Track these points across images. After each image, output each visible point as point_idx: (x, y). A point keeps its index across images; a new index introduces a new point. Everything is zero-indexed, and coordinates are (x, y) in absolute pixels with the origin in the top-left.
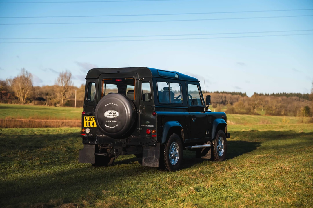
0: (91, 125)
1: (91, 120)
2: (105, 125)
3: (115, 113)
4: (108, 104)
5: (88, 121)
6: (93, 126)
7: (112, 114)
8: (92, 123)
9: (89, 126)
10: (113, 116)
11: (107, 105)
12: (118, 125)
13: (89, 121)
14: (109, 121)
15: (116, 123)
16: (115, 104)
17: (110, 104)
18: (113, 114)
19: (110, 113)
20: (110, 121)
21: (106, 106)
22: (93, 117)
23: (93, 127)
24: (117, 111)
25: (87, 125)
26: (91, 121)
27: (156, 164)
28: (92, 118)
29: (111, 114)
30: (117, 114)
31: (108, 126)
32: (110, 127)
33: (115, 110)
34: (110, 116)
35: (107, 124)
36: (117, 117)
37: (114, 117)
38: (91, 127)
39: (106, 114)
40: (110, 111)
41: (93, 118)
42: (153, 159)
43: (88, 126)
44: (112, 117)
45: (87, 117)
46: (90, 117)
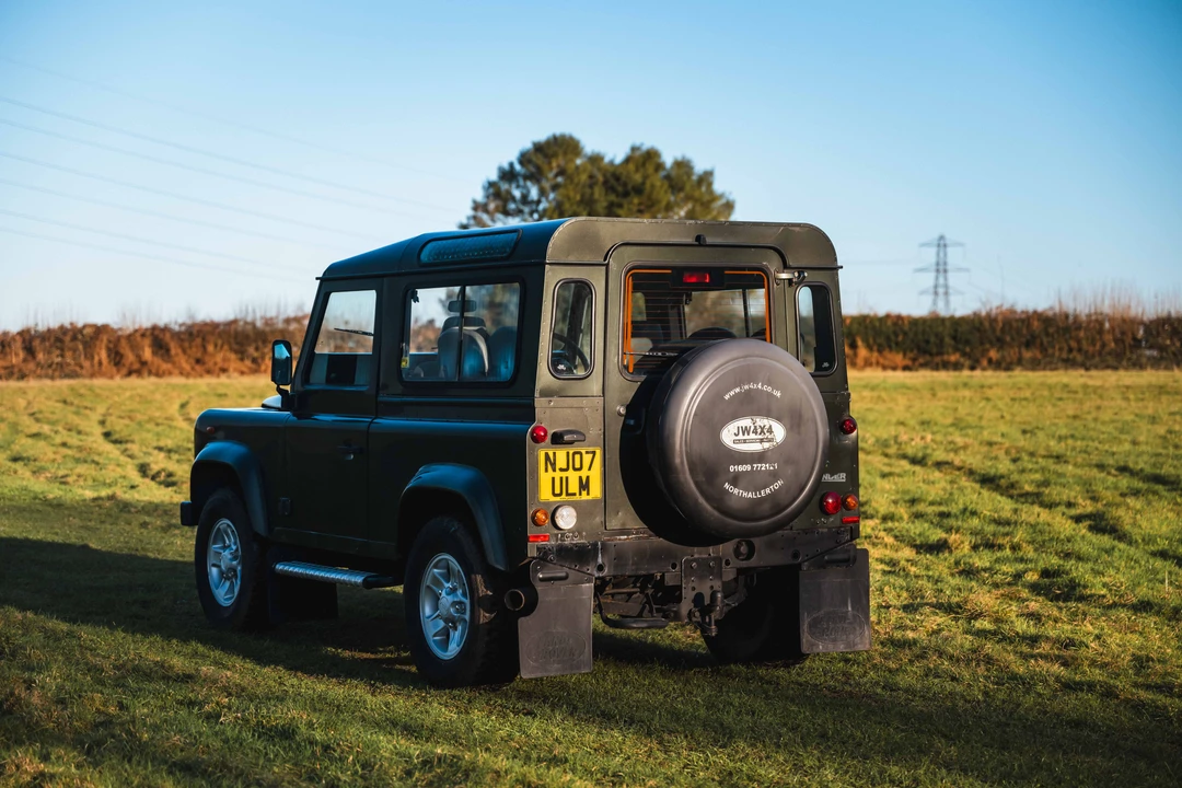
0: (574, 487)
1: (577, 465)
2: (727, 486)
3: (770, 431)
4: (737, 390)
5: (561, 470)
6: (584, 493)
7: (755, 432)
8: (580, 478)
9: (568, 494)
10: (762, 441)
12: (780, 483)
13: (567, 470)
14: (741, 468)
15: (774, 476)
16: (769, 389)
17: (746, 387)
18: (762, 432)
19: (746, 430)
20: (749, 467)
21: (727, 397)
22: (583, 450)
23: (584, 496)
24: (779, 419)
25: (557, 491)
26: (575, 469)
27: (858, 640)
28: (581, 454)
29: (752, 436)
30: (779, 432)
31: (736, 491)
32: (745, 494)
33: (768, 415)
34: (745, 441)
36: (780, 447)
37: (766, 445)
38: (577, 498)
39: (728, 436)
40: (746, 422)
41: (585, 456)
42: (844, 618)
43: (560, 495)
44: (757, 447)
45: (554, 454)
46: (568, 453)
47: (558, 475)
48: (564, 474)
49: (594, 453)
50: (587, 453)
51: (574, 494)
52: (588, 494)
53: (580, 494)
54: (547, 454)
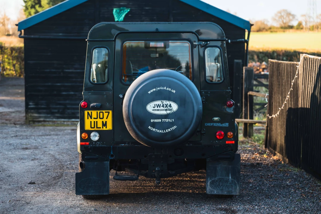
0: (100, 125)
1: (101, 117)
2: (149, 127)
3: (170, 106)
4: (154, 90)
5: (94, 118)
7: (163, 106)
8: (103, 122)
9: (97, 128)
10: (166, 110)
11: (152, 91)
12: (175, 127)
13: (97, 118)
14: (156, 121)
15: (172, 124)
16: (170, 89)
17: (159, 89)
18: (166, 106)
19: (159, 106)
20: (160, 120)
21: (149, 92)
22: (104, 111)
23: (104, 128)
24: (174, 101)
25: (93, 126)
26: (100, 118)
27: (233, 191)
28: (103, 113)
29: (162, 108)
30: (175, 107)
31: (154, 130)
32: (158, 131)
33: (169, 99)
34: (158, 110)
35: (154, 125)
36: (175, 113)
37: (168, 112)
38: (101, 129)
39: (150, 108)
40: (159, 102)
41: (104, 113)
42: (227, 181)
43: (94, 128)
44: (164, 112)
45: (91, 112)
46: (97, 112)
47: (93, 120)
48: (96, 120)
49: (109, 113)
50: (106, 112)
51: (100, 128)
52: (106, 128)
53: (103, 128)
54: (88, 113)
